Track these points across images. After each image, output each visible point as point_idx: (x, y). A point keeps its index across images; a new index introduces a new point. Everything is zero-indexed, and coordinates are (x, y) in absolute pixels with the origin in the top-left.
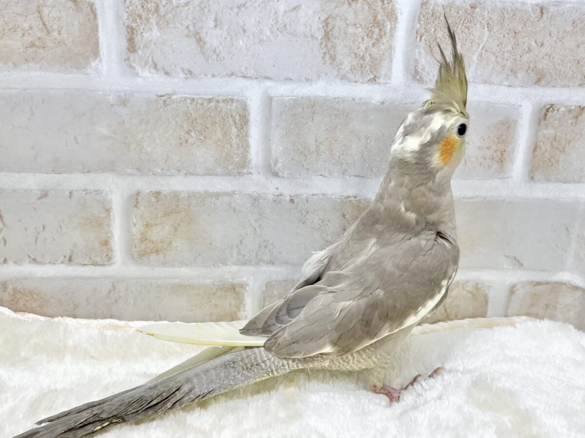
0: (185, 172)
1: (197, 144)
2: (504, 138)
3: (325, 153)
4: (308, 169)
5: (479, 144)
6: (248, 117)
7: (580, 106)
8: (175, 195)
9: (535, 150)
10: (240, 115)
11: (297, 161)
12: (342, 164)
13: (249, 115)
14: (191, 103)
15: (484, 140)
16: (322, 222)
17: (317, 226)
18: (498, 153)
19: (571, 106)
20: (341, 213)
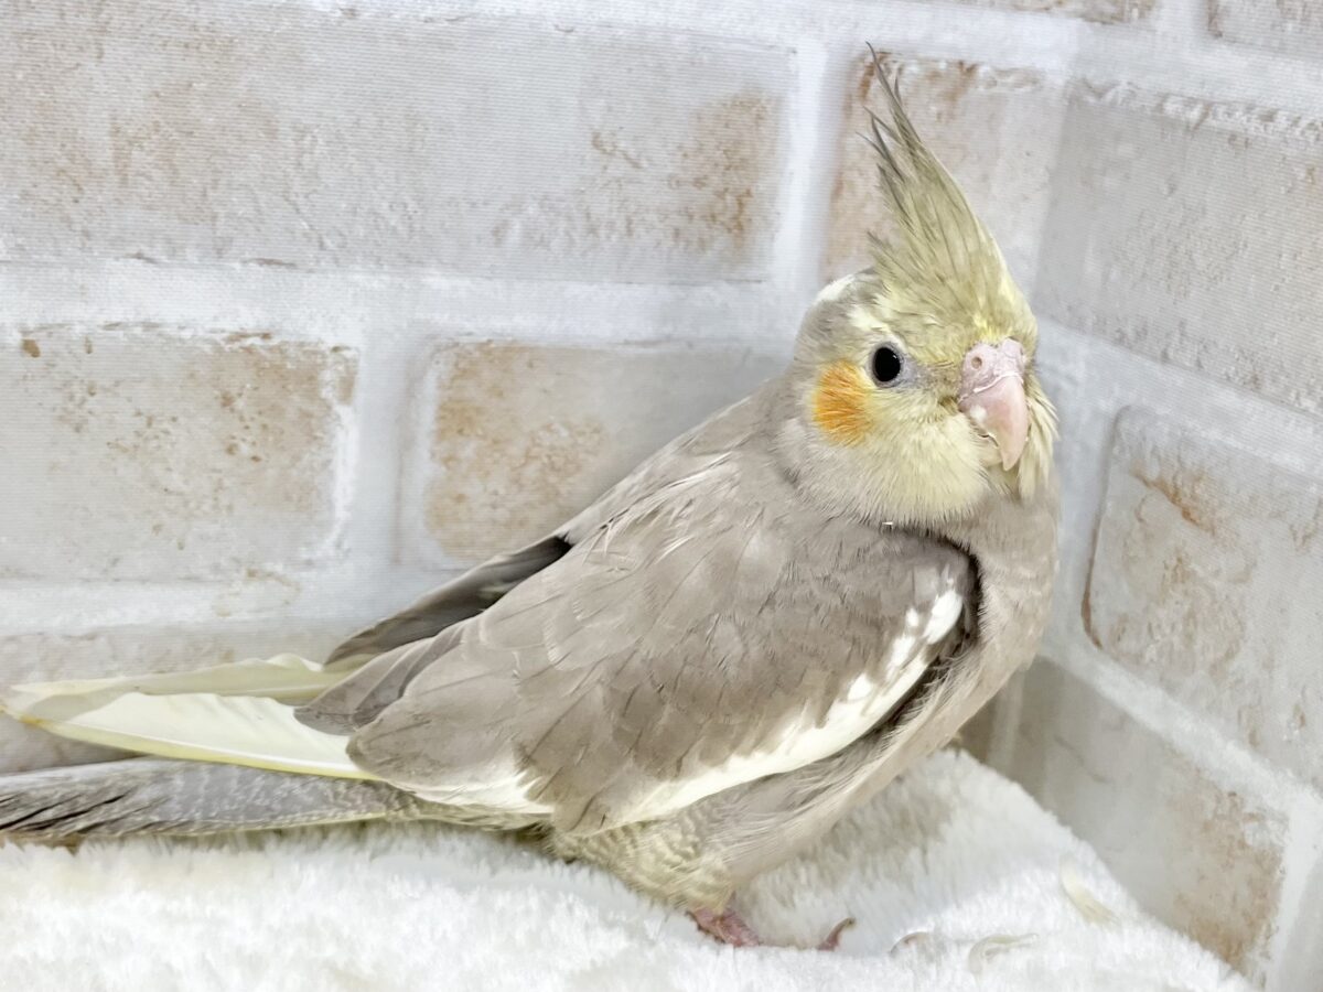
2: (745, 152)
3: (150, 178)
4: (87, 234)
5: (670, 170)
7: (961, 64)
9: (837, 192)
11: (45, 202)
12: (214, 217)
15: (685, 155)
16: (149, 424)
17: (130, 440)
18: (729, 198)
19: (936, 61)
20: (217, 393)
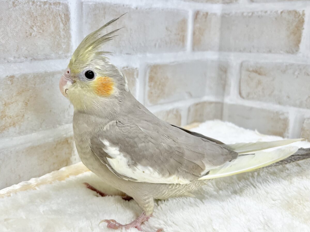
0: (31, 58)
1: (38, 36)
5: (175, 32)
6: (69, 16)
8: (25, 77)
10: (64, 14)
13: (70, 14)
14: (32, 5)
15: (177, 30)
18: (182, 37)
